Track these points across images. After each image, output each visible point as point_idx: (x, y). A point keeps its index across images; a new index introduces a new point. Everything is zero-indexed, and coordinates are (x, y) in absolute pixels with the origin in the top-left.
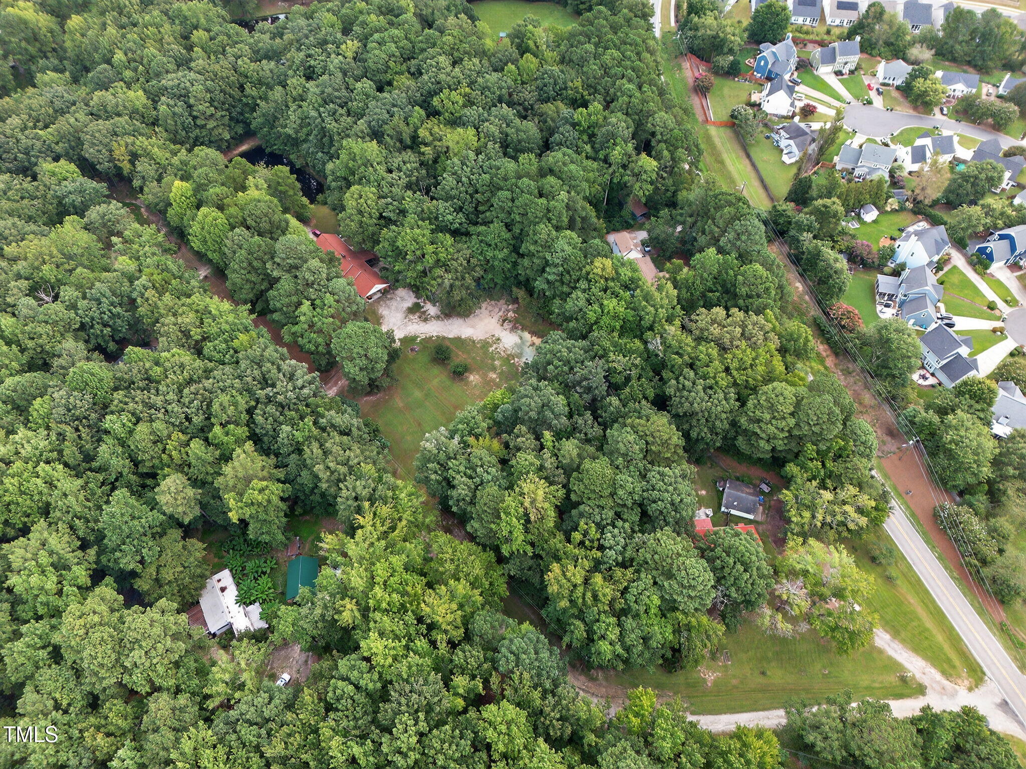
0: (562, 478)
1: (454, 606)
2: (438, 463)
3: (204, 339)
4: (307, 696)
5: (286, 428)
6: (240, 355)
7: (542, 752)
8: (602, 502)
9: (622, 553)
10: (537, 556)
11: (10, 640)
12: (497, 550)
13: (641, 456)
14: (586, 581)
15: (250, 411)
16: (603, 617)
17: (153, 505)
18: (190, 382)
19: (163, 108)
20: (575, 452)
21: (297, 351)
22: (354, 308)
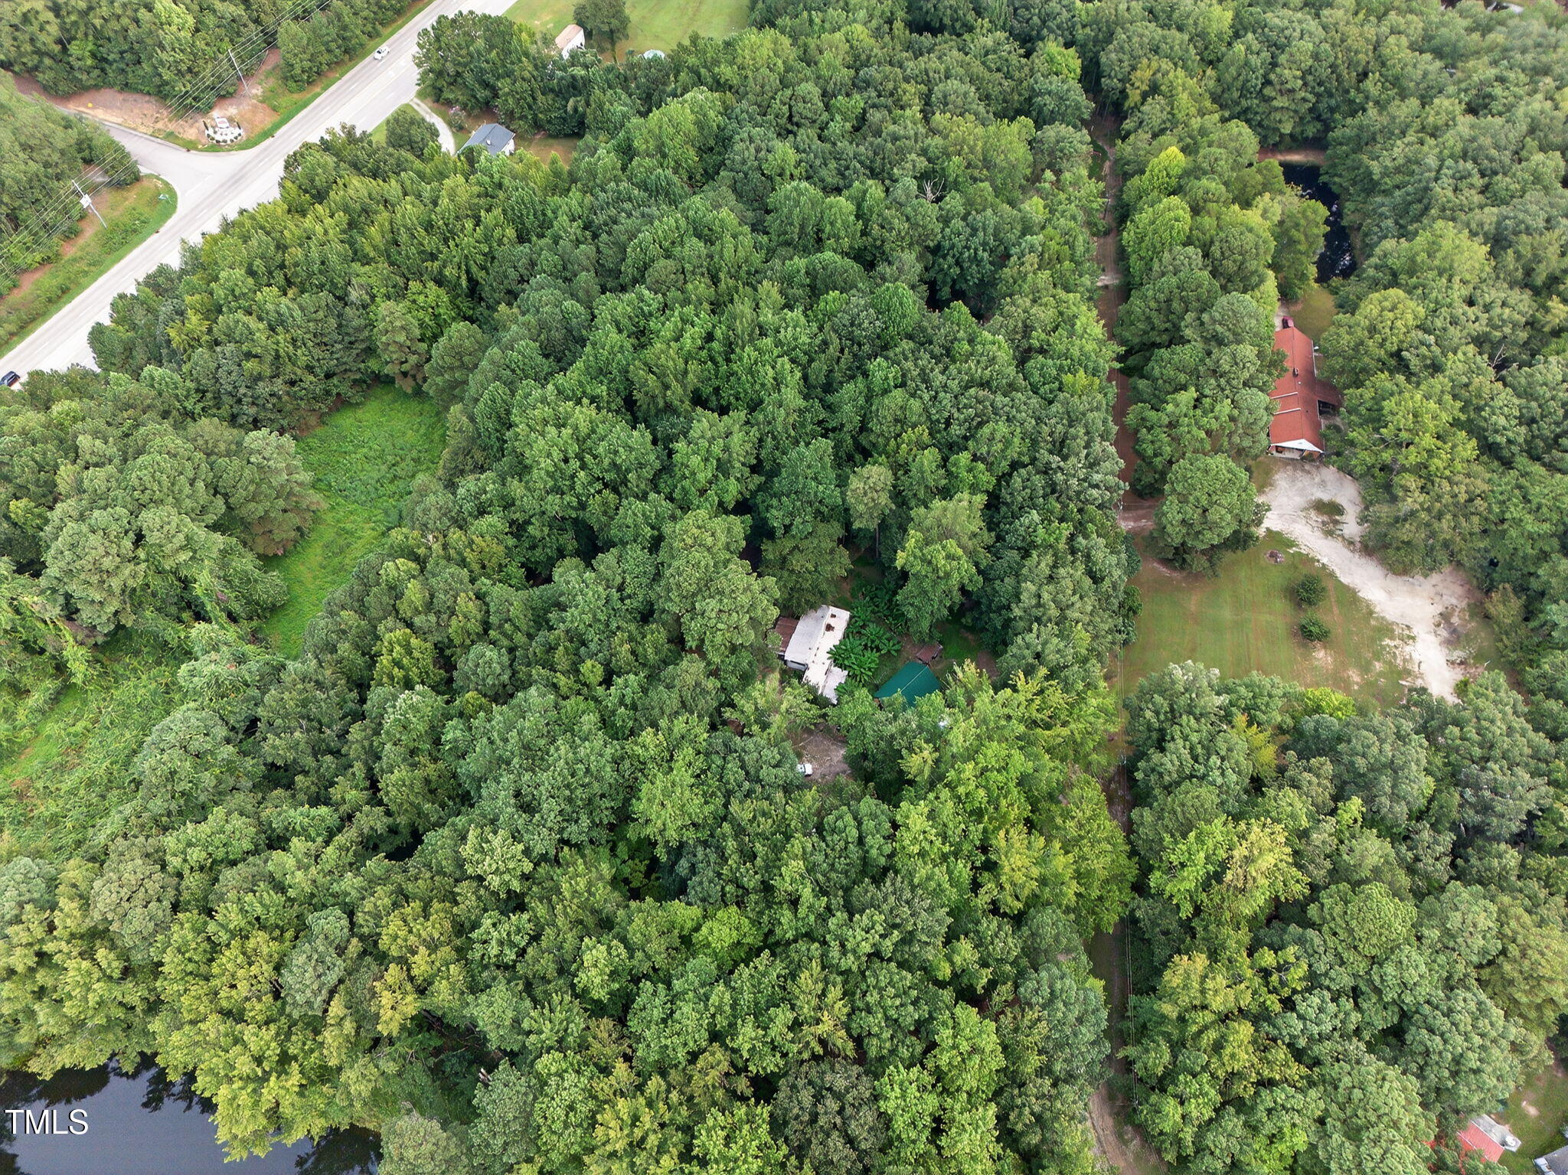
0: (1320, 875)
1: (1035, 872)
2: (1171, 706)
3: (1042, 351)
4: (810, 796)
5: (1035, 516)
6: (1061, 396)
7: (983, 1118)
8: (1349, 956)
9: (1311, 1038)
10: (1187, 927)
11: (637, 497)
12: (1146, 870)
13: (1475, 959)
14: (1225, 1018)
15: (1015, 465)
16: (1206, 1077)
17: (842, 482)
18: (984, 384)
19: (1239, 47)
20: (1373, 860)
21: (1128, 441)
22: (1247, 443)
